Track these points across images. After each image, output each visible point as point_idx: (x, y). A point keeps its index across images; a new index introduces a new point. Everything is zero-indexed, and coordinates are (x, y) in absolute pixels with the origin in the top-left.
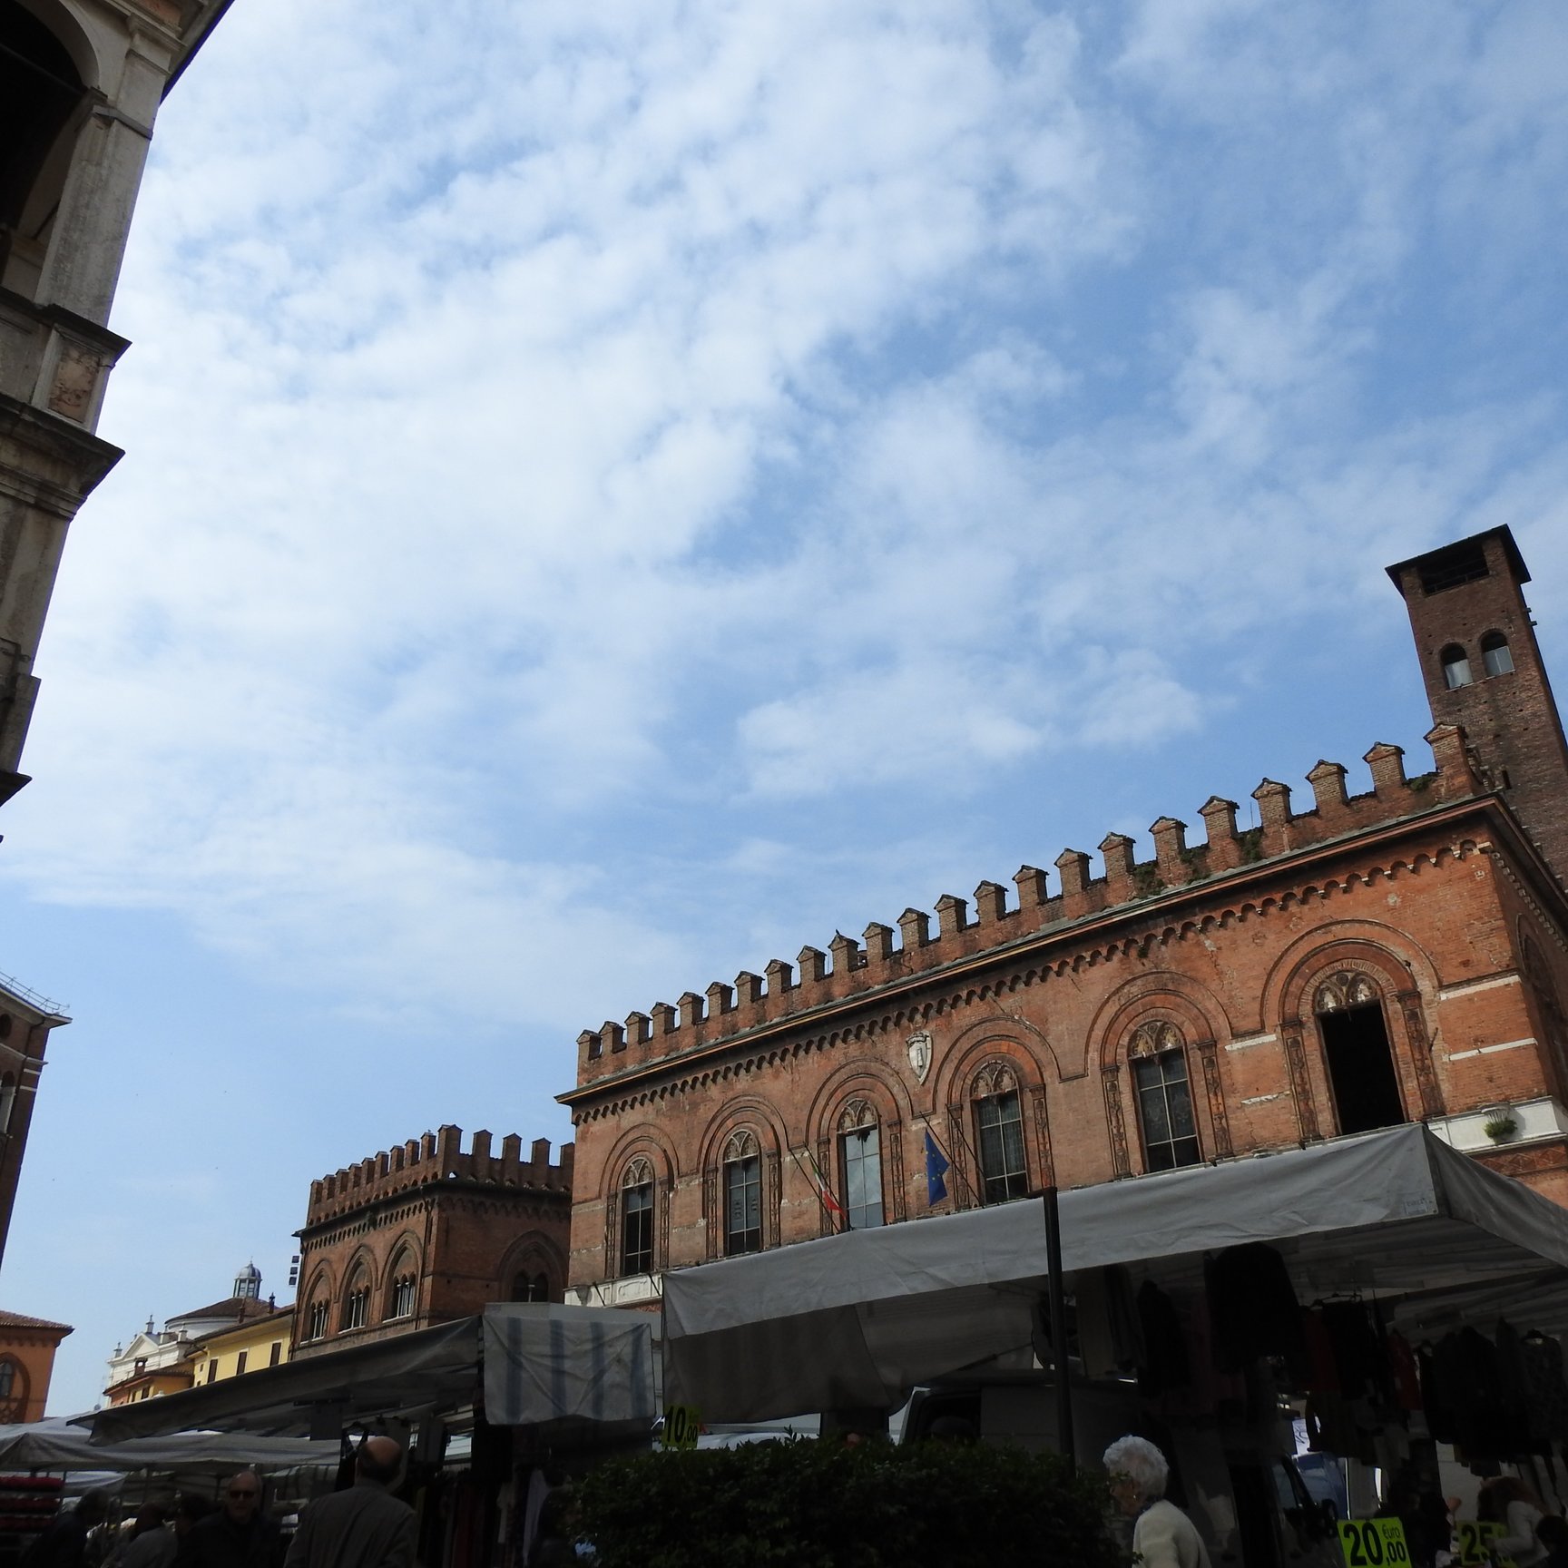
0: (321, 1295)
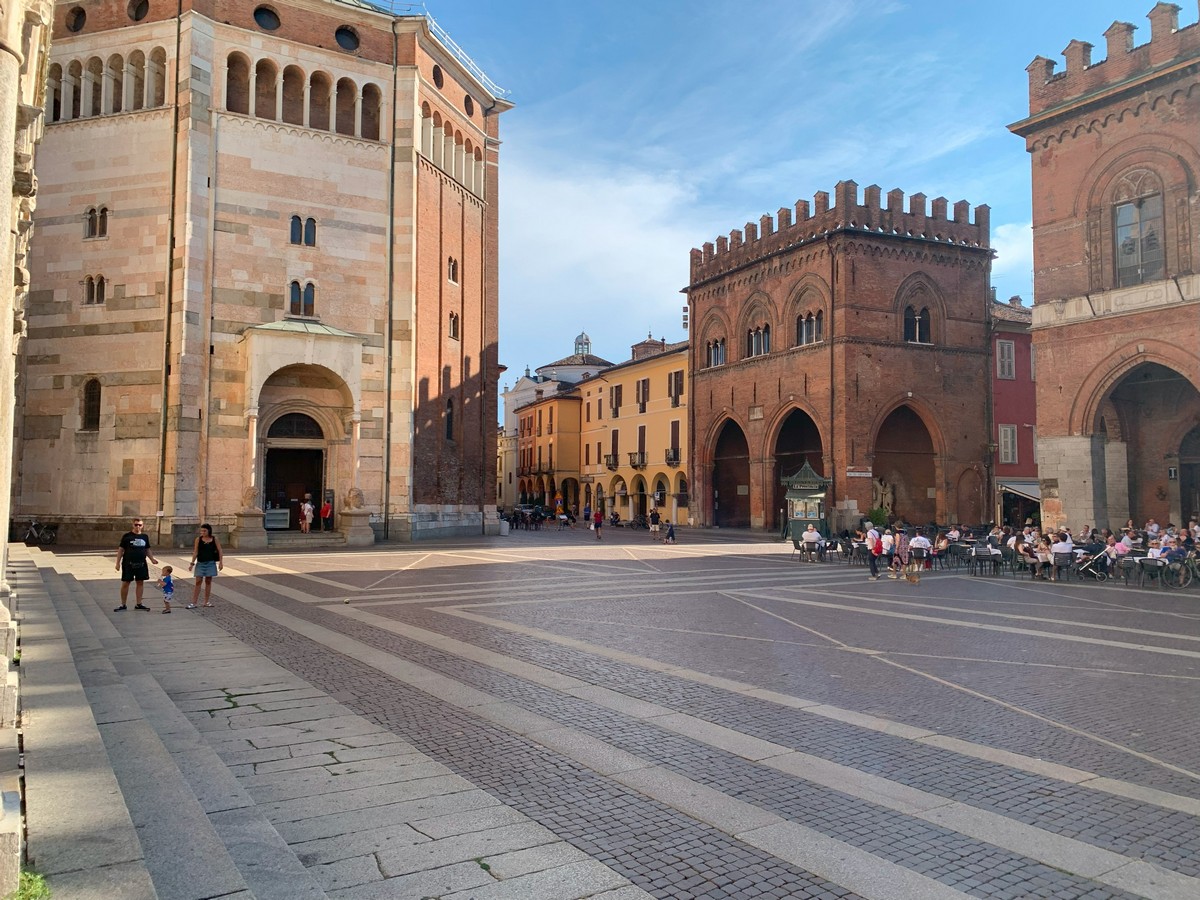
0: (715, 333)
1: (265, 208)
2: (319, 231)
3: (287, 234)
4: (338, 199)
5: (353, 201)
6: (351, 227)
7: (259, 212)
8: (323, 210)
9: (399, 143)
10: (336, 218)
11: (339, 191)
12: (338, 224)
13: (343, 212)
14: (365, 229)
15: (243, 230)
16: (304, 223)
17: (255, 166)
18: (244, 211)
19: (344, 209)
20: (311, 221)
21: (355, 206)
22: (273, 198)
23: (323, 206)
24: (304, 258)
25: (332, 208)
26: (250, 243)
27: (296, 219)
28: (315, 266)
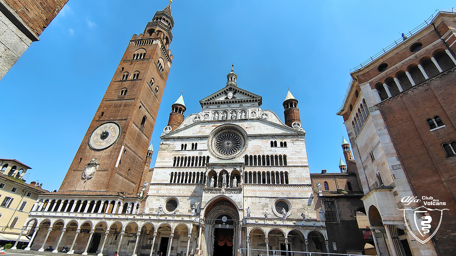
2: (373, 154)
7: (367, 158)
10: (374, 146)
22: (366, 152)
28: (377, 166)
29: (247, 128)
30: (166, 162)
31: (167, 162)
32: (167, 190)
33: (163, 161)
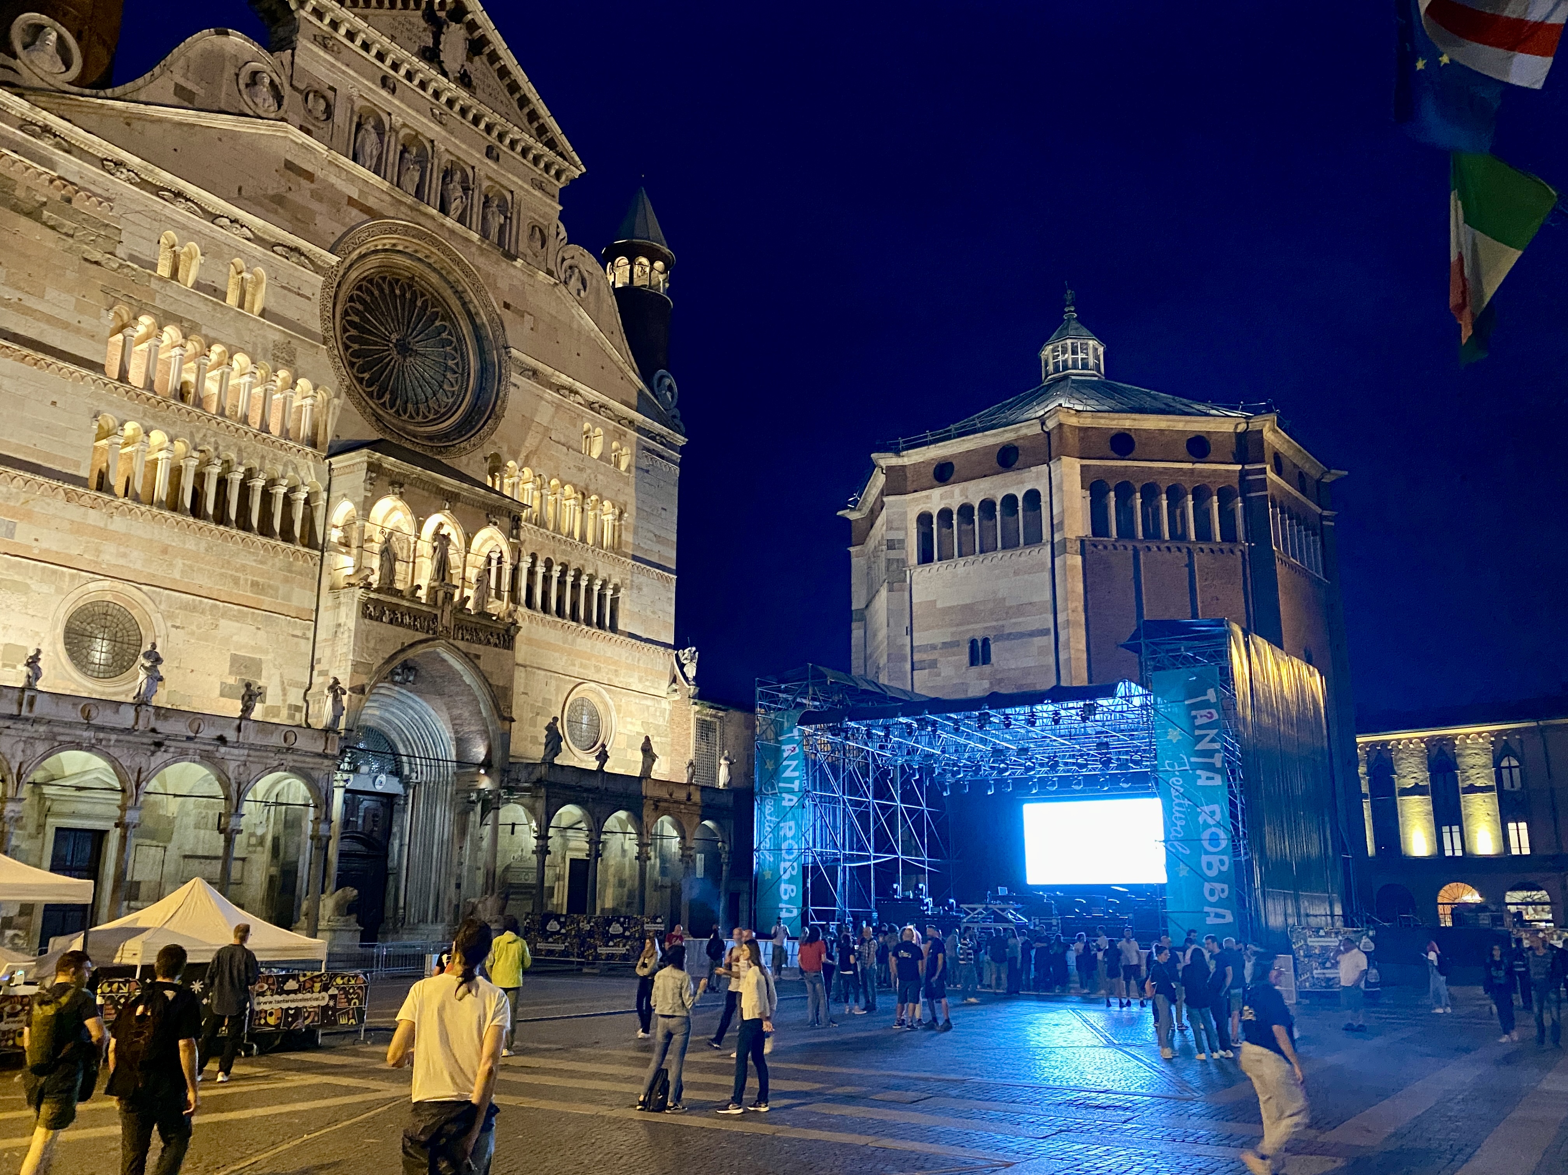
1: (948, 640)
2: (993, 647)
3: (966, 658)
4: (1007, 613)
5: (1020, 610)
6: (1021, 635)
7: (945, 645)
8: (994, 627)
9: (1057, 538)
10: (1007, 631)
11: (1007, 604)
12: (1010, 637)
13: (1014, 624)
14: (1032, 634)
15: (933, 664)
16: (980, 644)
17: (939, 605)
18: (934, 647)
19: (1013, 620)
20: (986, 641)
21: (1022, 615)
22: (954, 629)
23: (994, 623)
24: (981, 677)
25: (1001, 623)
26: (939, 675)
27: (973, 642)
28: (991, 683)
29: (507, 306)
30: (51, 320)
31: (65, 326)
32: (78, 529)
33: (30, 302)
